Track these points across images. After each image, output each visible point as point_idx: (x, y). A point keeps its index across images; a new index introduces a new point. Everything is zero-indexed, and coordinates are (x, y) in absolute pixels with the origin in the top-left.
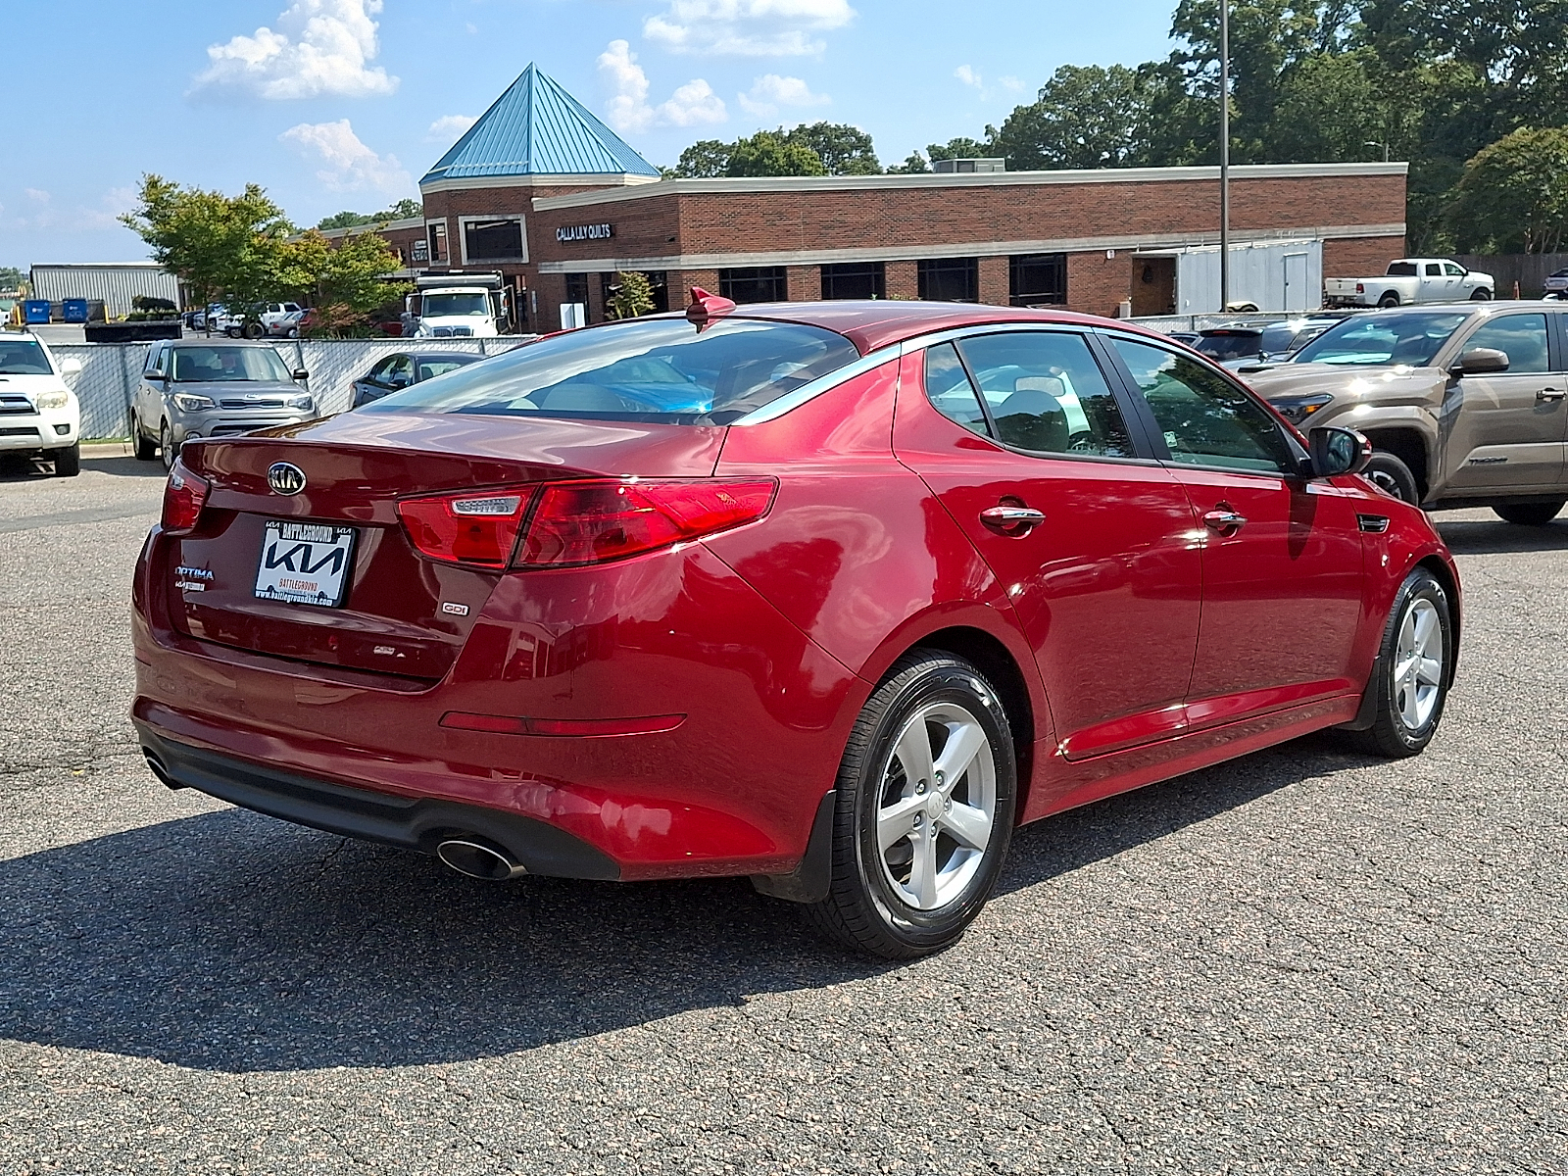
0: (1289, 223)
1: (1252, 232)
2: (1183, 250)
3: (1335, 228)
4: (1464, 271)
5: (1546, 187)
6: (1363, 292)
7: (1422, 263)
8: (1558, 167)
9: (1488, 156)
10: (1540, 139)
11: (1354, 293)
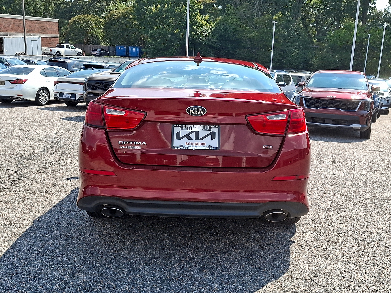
0: (30, 32)
1: (21, 33)
2: (4, 37)
3: (42, 34)
4: (75, 48)
5: (88, 29)
6: (51, 51)
7: (65, 45)
8: (91, 24)
9: (74, 20)
10: (86, 17)
11: (49, 51)
